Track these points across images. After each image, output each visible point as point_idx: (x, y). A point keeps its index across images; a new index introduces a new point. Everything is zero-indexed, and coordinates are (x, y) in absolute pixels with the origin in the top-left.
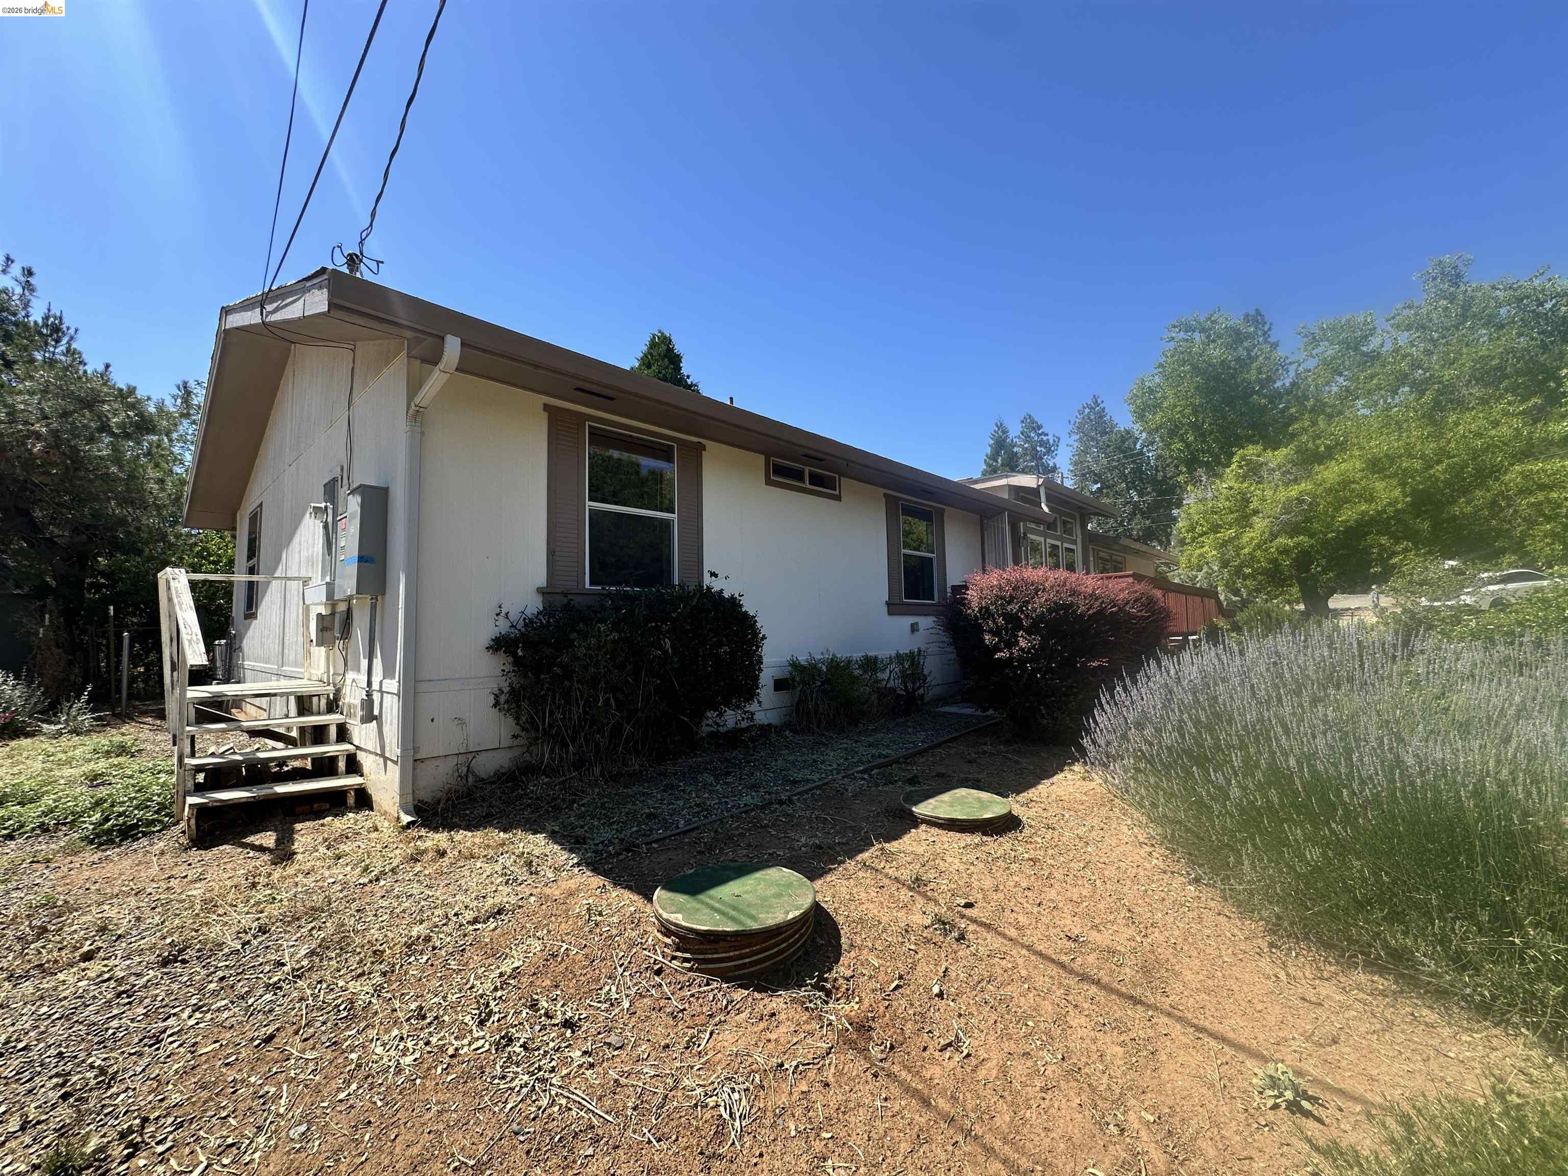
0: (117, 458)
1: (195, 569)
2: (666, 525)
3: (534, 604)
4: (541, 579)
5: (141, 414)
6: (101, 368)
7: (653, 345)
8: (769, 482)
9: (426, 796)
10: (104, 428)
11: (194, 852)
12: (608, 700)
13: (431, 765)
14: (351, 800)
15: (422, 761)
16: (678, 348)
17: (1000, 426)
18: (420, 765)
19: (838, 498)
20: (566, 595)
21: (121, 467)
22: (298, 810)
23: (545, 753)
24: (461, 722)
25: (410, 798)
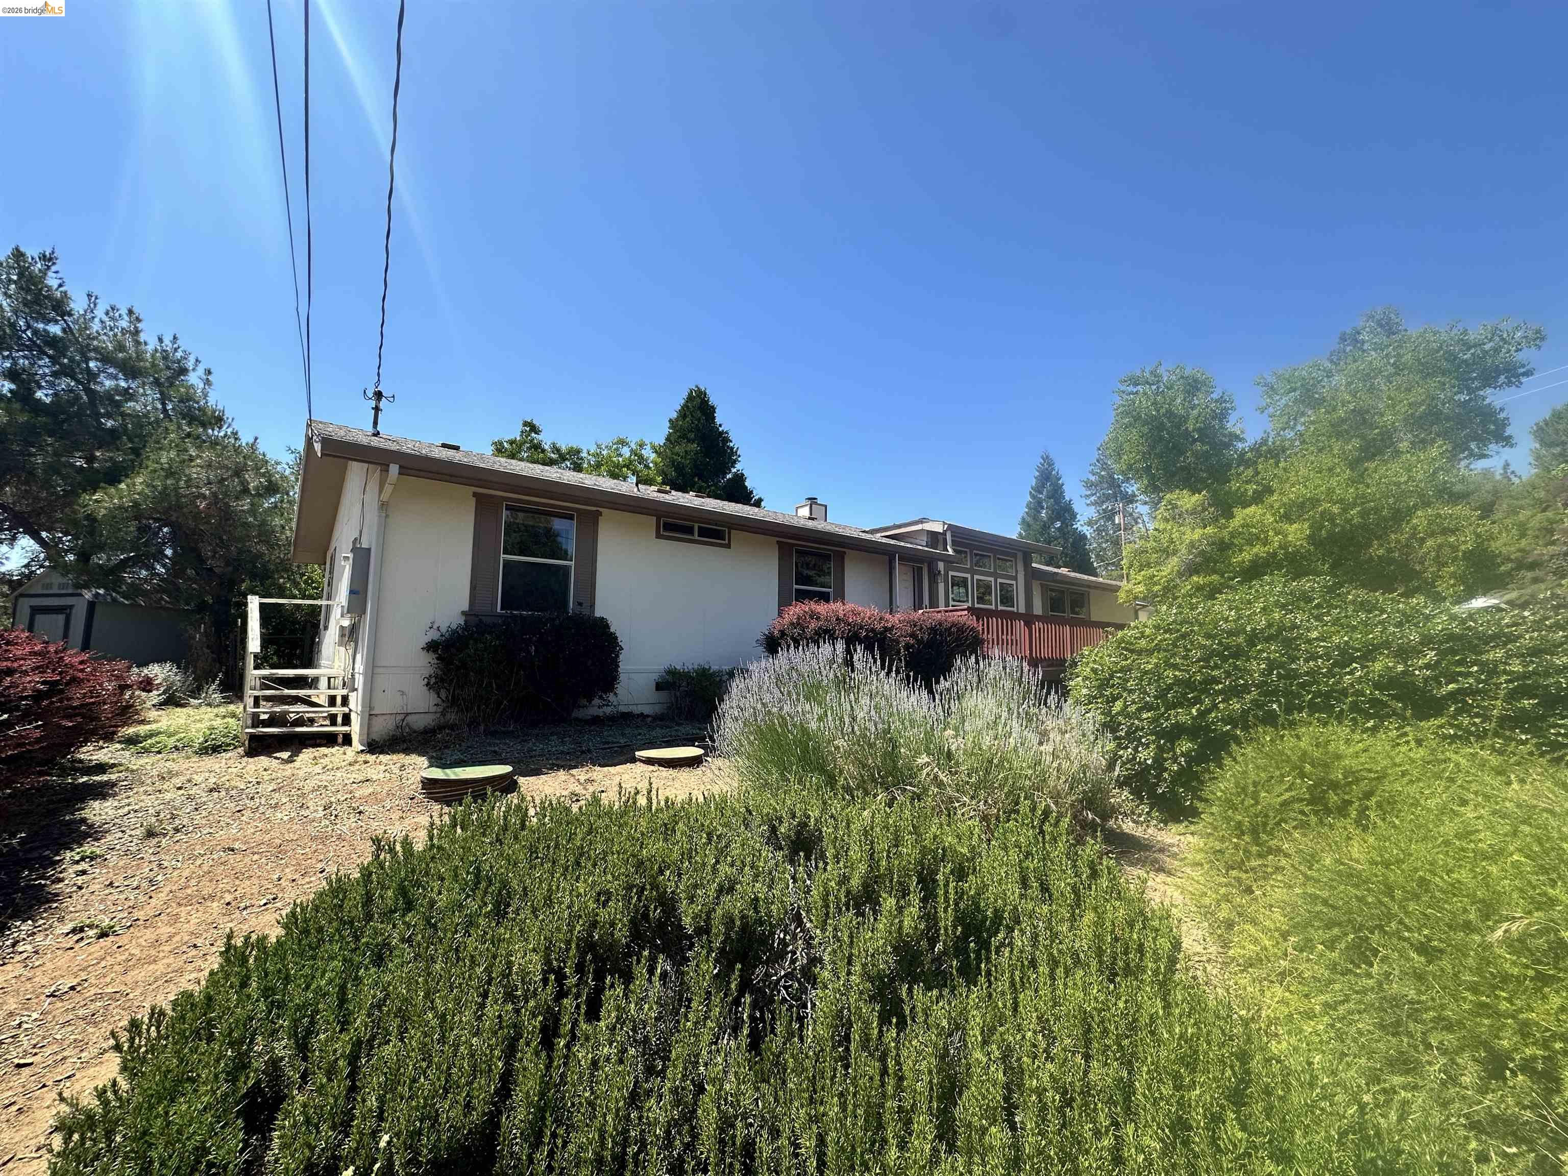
0: (253, 511)
1: (262, 596)
2: (566, 569)
3: (457, 621)
4: (465, 606)
5: (270, 481)
6: (251, 441)
7: (690, 398)
8: (659, 536)
9: (375, 736)
10: (246, 491)
11: (246, 759)
12: (491, 683)
13: (380, 719)
14: (340, 740)
15: (376, 715)
16: (713, 400)
17: (1047, 459)
18: (375, 718)
19: (728, 546)
20: (477, 616)
21: (255, 519)
22: (308, 742)
23: (452, 717)
24: (403, 693)
25: (365, 737)
